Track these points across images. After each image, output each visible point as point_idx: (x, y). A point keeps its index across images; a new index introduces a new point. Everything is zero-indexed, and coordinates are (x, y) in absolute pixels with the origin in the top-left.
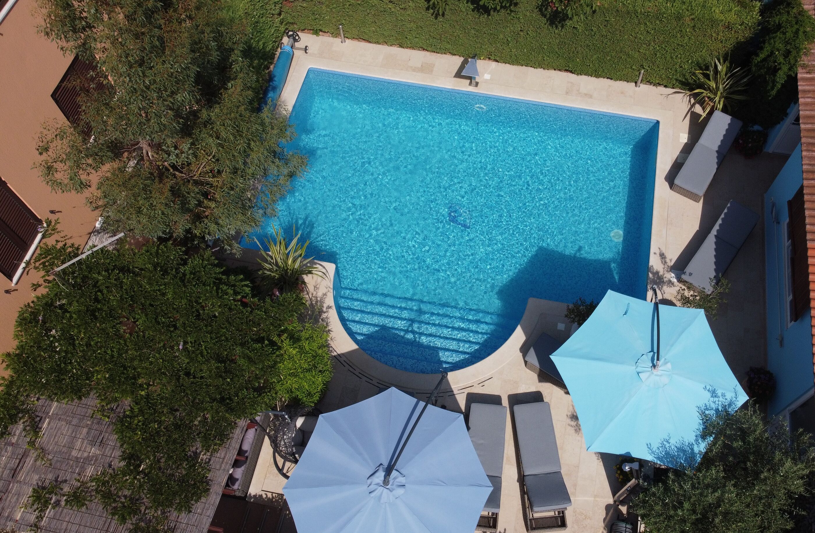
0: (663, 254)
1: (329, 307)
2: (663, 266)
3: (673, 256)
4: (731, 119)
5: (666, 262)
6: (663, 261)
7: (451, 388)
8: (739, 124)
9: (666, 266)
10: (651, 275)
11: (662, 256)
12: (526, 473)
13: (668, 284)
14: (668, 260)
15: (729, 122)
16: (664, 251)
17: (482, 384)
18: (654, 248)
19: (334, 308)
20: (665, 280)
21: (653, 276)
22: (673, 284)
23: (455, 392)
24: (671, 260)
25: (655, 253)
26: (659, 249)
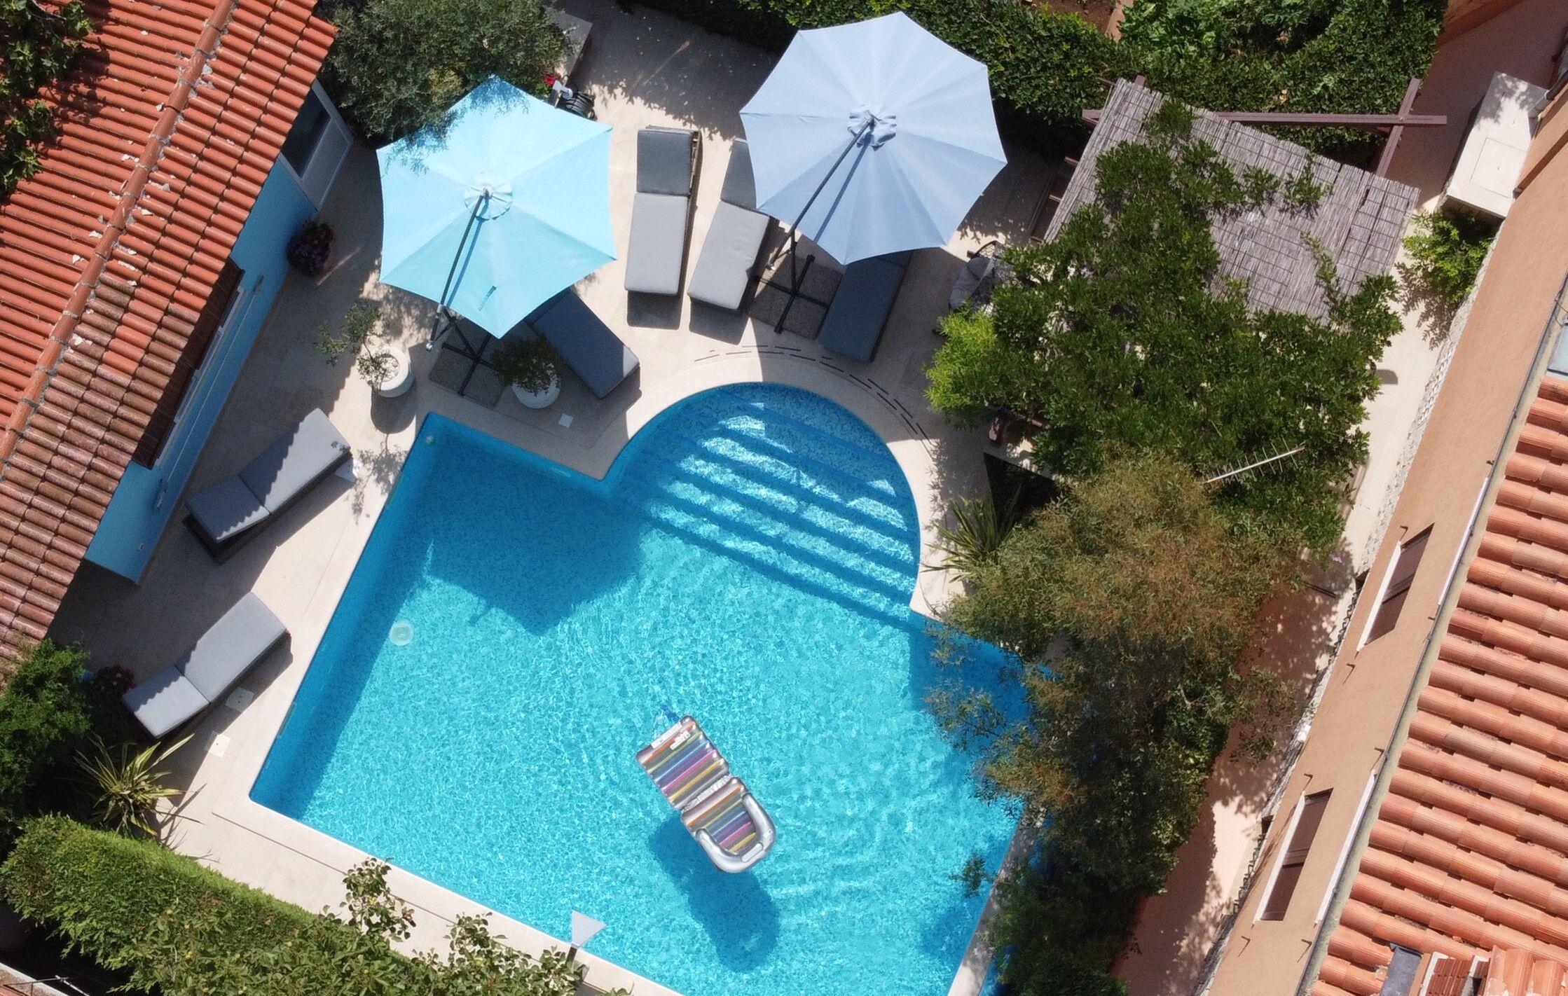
0: (355, 511)
1: (928, 528)
2: (366, 491)
3: (341, 506)
4: (138, 708)
5: (357, 497)
6: (360, 500)
7: (760, 356)
8: (128, 697)
9: (359, 490)
10: (391, 478)
11: (357, 509)
12: (685, 199)
13: (369, 458)
14: (352, 500)
15: (142, 707)
16: (353, 516)
17: (714, 354)
18: (367, 525)
19: (921, 526)
20: (371, 466)
21: (387, 476)
22: (362, 456)
23: (755, 350)
24: (347, 499)
25: (368, 516)
26: (357, 523)
